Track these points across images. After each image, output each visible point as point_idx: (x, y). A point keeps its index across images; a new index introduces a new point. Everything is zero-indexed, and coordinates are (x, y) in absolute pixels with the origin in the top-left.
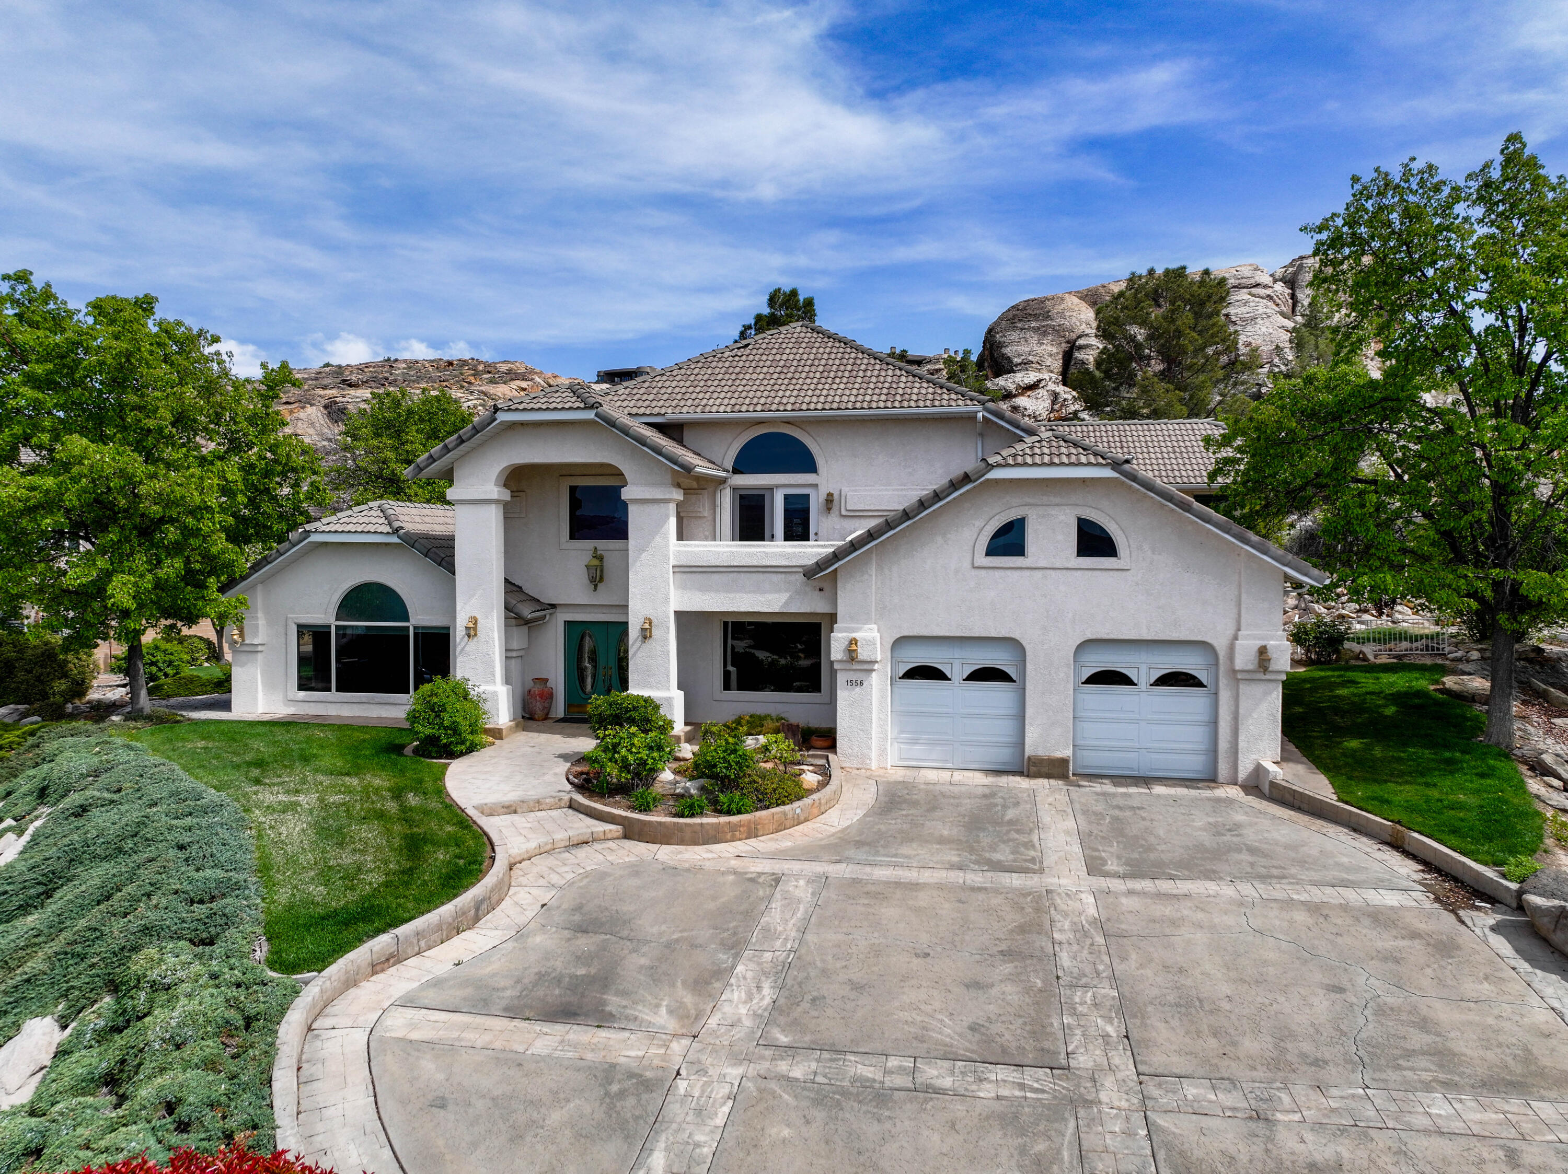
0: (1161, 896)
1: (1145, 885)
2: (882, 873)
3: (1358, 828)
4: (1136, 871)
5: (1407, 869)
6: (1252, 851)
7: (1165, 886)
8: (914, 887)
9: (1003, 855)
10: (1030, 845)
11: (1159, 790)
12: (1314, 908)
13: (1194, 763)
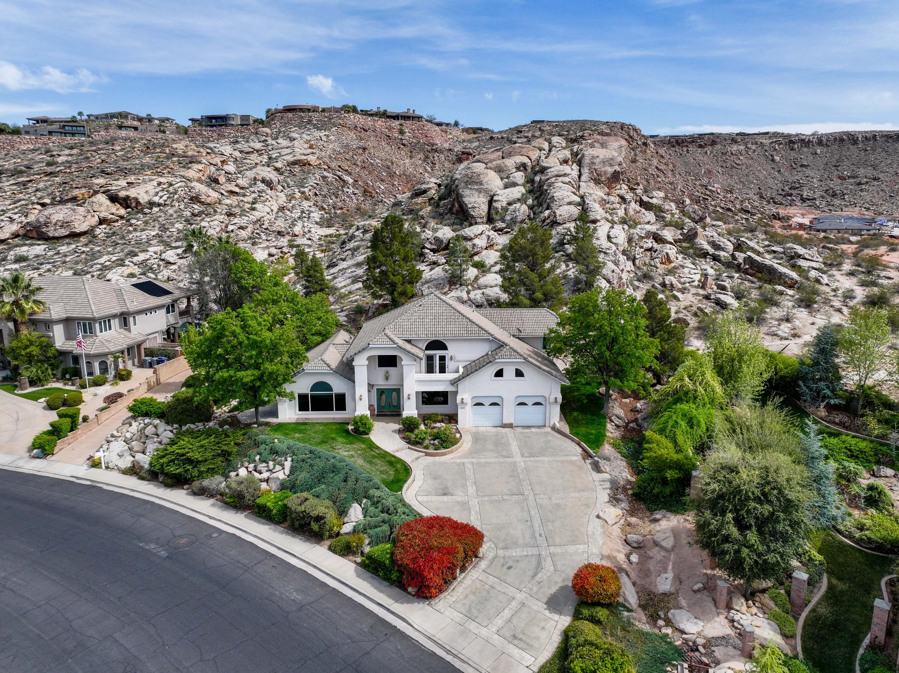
0: (535, 461)
1: (532, 459)
2: (483, 460)
3: (573, 440)
4: (531, 455)
5: (579, 450)
6: (552, 448)
7: (536, 458)
8: (490, 463)
9: (504, 453)
10: (509, 450)
11: (533, 430)
12: (562, 462)
13: (541, 423)
